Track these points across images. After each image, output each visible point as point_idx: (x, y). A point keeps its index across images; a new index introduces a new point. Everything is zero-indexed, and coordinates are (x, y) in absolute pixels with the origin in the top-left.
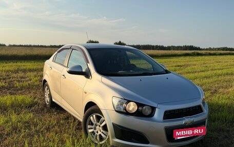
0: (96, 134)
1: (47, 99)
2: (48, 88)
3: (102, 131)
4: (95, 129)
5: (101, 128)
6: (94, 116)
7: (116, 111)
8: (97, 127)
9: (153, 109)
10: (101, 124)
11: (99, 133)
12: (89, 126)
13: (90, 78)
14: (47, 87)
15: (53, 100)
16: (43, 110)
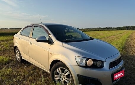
0: (61, 80)
1: (18, 58)
2: (19, 51)
3: (66, 78)
4: (60, 77)
5: (65, 77)
6: (60, 69)
7: (79, 66)
8: (62, 76)
9: (103, 62)
10: (65, 74)
11: (64, 80)
12: (55, 76)
13: (53, 44)
14: (17, 50)
15: (23, 58)
16: (16, 64)
